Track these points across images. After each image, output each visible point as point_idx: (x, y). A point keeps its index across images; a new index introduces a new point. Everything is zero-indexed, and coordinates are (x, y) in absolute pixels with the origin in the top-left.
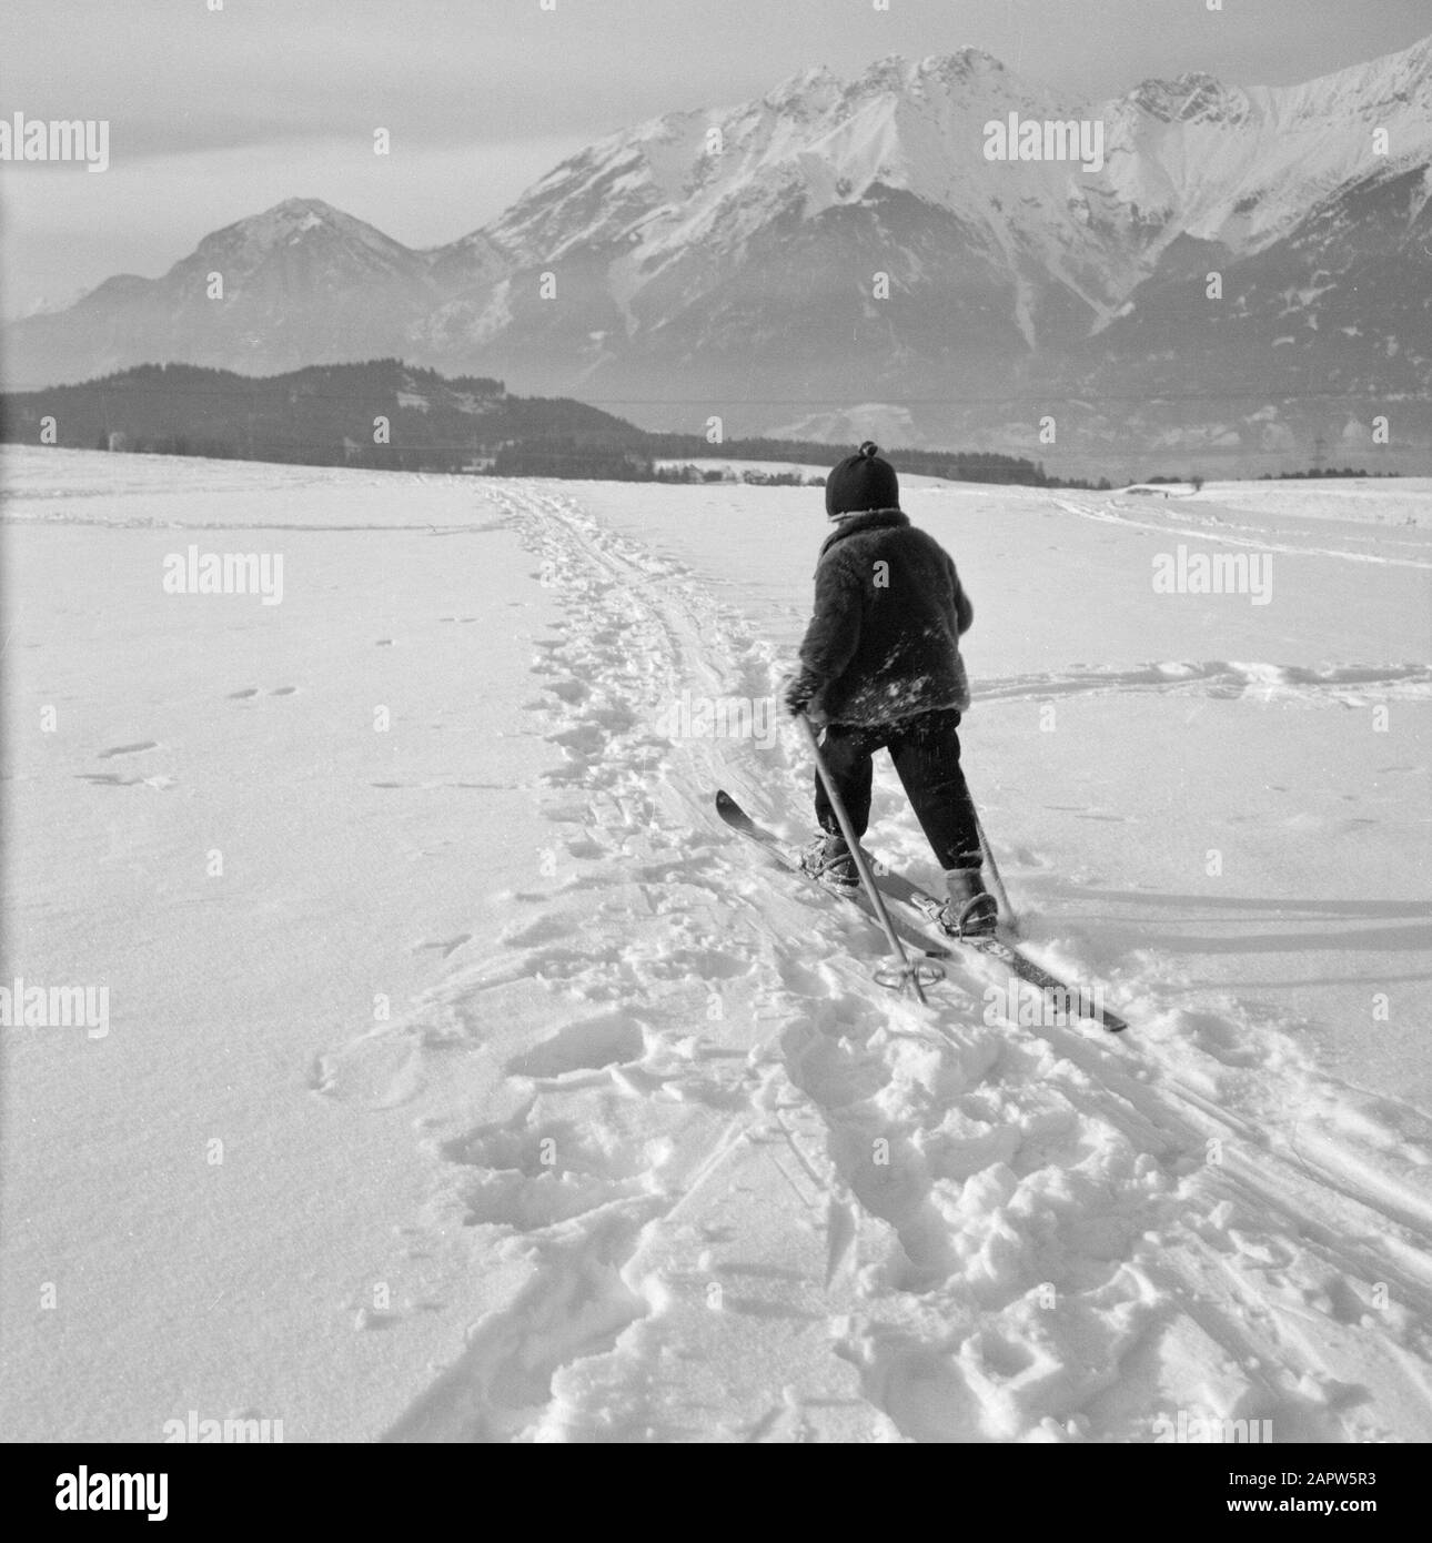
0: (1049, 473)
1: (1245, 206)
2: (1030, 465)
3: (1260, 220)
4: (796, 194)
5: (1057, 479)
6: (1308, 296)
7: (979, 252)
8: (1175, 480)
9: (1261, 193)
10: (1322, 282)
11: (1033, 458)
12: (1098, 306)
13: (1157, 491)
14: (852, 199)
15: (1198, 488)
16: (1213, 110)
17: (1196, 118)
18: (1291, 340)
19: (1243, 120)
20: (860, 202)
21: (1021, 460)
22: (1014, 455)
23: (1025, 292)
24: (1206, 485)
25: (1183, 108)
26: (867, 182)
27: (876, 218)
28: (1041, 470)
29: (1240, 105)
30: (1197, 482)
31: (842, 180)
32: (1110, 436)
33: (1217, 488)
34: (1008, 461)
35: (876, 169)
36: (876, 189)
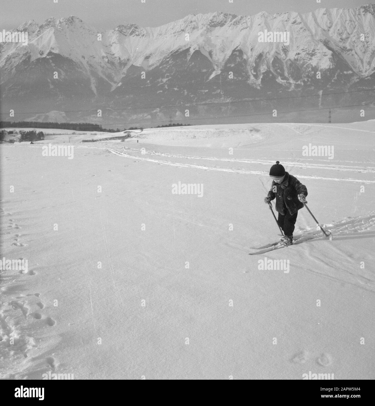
0: (103, 128)
1: (147, 58)
2: (98, 126)
3: (151, 61)
4: (28, 55)
5: (106, 129)
6: (165, 80)
7: (79, 70)
8: (136, 129)
9: (151, 54)
10: (167, 77)
11: (98, 124)
12: (112, 83)
13: (132, 132)
14: (44, 56)
15: (142, 131)
16: (137, 33)
17: (133, 35)
18: (161, 91)
19: (145, 35)
20: (46, 57)
21: (96, 124)
22: (94, 123)
23: (93, 80)
24: (144, 130)
25: (130, 33)
26: (48, 51)
27: (51, 61)
28: (101, 127)
29: (144, 32)
30: (142, 129)
31: (41, 51)
32: (118, 117)
33: (147, 130)
34: (92, 125)
35: (50, 48)
36: (50, 53)
